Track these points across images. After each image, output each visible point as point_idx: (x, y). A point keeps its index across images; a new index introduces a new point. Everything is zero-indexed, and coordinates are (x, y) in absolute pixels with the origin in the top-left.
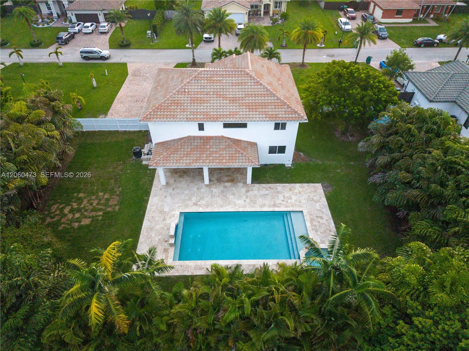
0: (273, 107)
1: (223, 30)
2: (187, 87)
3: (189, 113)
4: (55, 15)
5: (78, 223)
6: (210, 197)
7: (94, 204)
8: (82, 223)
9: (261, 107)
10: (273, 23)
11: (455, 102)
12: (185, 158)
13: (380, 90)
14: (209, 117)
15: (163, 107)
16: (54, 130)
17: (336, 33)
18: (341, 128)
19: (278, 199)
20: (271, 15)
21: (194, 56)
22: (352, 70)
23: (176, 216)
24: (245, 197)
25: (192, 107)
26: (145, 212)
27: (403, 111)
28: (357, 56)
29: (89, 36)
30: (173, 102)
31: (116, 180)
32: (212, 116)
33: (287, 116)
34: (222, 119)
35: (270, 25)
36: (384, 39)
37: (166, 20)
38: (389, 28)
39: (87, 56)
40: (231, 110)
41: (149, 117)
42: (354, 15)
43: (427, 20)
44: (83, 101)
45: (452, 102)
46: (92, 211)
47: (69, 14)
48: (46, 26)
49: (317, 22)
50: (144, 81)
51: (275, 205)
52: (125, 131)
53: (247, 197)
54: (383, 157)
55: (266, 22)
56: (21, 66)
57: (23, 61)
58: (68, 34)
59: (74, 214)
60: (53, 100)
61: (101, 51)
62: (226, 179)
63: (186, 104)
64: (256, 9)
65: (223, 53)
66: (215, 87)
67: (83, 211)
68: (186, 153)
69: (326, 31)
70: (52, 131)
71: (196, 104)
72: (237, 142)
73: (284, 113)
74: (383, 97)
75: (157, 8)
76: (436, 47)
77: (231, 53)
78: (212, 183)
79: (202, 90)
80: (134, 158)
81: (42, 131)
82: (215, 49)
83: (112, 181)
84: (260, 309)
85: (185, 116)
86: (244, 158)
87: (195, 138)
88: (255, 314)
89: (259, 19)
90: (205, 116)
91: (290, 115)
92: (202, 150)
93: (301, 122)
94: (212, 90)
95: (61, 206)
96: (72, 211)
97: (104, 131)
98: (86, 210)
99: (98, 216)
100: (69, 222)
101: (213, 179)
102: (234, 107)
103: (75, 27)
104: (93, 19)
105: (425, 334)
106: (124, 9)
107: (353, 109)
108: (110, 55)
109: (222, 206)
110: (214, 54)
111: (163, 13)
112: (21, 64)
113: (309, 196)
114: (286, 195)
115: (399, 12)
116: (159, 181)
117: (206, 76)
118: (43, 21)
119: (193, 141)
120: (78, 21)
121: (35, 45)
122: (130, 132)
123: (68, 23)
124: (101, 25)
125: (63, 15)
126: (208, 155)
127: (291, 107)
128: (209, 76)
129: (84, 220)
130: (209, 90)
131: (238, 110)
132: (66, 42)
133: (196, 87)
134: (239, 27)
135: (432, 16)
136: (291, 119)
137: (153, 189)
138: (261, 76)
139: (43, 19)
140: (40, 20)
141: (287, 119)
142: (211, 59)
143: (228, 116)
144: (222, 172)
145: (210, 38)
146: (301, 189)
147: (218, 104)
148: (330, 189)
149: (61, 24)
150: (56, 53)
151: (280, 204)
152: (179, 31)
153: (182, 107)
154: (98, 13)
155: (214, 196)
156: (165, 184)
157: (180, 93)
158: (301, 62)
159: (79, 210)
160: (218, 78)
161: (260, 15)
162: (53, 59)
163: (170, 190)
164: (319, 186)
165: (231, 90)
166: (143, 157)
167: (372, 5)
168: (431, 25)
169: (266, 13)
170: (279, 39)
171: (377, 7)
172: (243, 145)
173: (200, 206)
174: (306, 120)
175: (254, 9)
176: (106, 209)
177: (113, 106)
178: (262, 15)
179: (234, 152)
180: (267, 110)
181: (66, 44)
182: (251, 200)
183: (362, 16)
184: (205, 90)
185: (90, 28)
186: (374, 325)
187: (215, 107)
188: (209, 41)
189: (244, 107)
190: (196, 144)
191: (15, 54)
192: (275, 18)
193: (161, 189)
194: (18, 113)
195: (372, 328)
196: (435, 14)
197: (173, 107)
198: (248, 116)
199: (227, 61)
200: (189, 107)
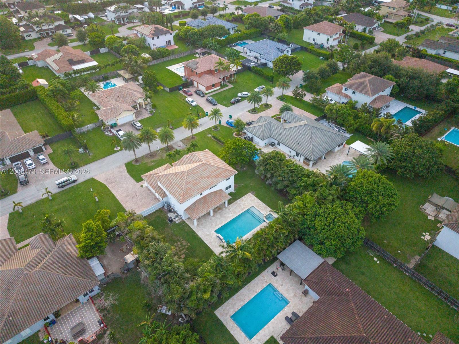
0: (224, 173)
2: (187, 180)
3: (196, 191)
6: (218, 220)
9: (219, 175)
11: (271, 137)
12: (204, 209)
15: (185, 194)
17: (191, 109)
19: (242, 206)
20: (144, 107)
21: (136, 157)
23: (213, 233)
25: (196, 188)
32: (206, 188)
35: (150, 115)
38: (213, 96)
39: (63, 185)
40: (211, 181)
42: (190, 93)
43: (227, 84)
46: (180, 251)
51: (243, 209)
53: (231, 212)
55: (146, 114)
62: (217, 210)
66: (198, 175)
68: (202, 207)
73: (228, 173)
76: (241, 101)
78: (215, 214)
79: (194, 179)
80: (170, 223)
87: (201, 199)
93: (235, 174)
99: (185, 251)
109: (226, 220)
111: (75, 132)
113: (250, 199)
114: (243, 203)
115: (213, 86)
121: (5, 195)
124: (41, 158)
126: (211, 203)
127: (229, 170)
128: (192, 171)
129: (181, 256)
130: (196, 177)
131: (213, 180)
133: (191, 179)
135: (227, 81)
136: (231, 175)
138: (209, 162)
143: (211, 184)
146: (246, 198)
148: (254, 193)
154: (28, 150)
155: (219, 218)
156: (197, 225)
158: (191, 136)
160: (196, 171)
163: (201, 226)
164: (250, 193)
166: (174, 220)
167: (194, 82)
168: (231, 87)
174: (237, 172)
176: (185, 248)
178: (139, 109)
180: (222, 175)
182: (233, 212)
183: (195, 92)
189: (214, 178)
191: (16, 207)
192: (147, 108)
197: (189, 192)
198: (218, 181)
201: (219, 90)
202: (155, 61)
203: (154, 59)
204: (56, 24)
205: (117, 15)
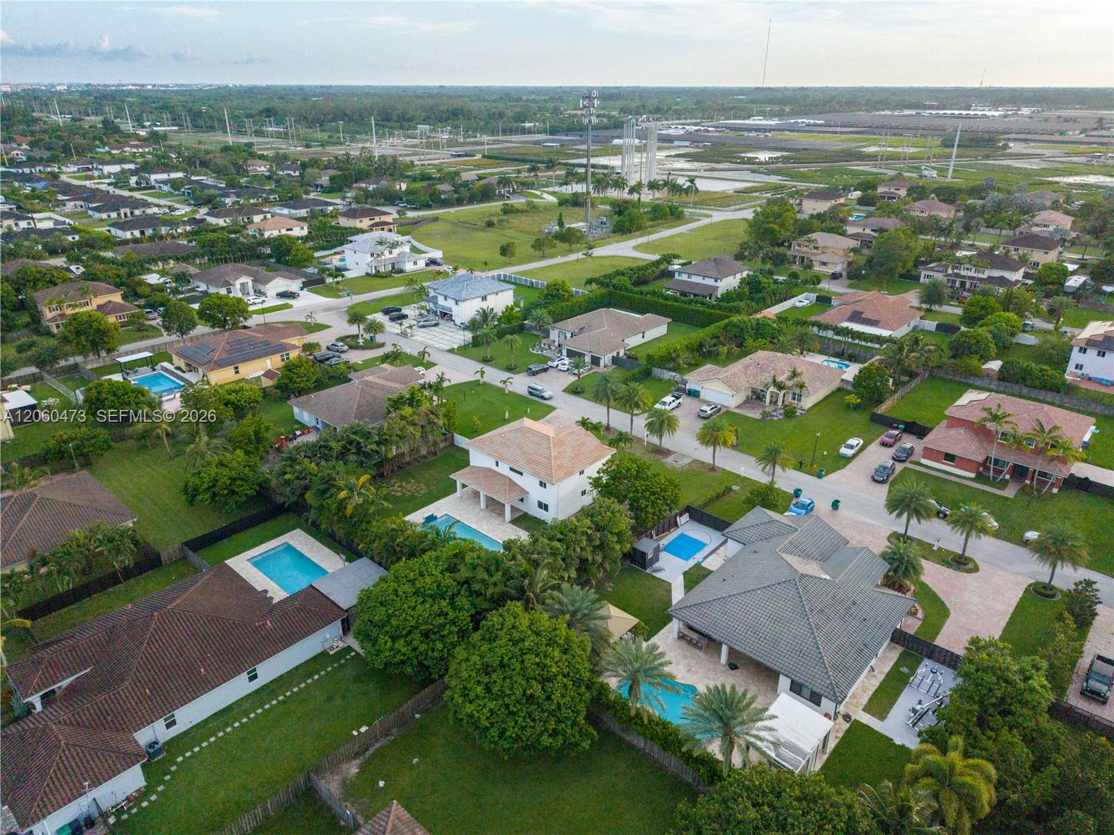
0: (543, 467)
4: (557, 343)
6: (473, 515)
7: (413, 488)
9: (535, 464)
10: (765, 417)
29: (561, 373)
30: (490, 440)
35: (760, 417)
39: (531, 392)
46: (408, 491)
48: (539, 352)
55: (760, 413)
61: (546, 391)
62: (498, 511)
67: (404, 488)
72: (513, 485)
73: (545, 474)
75: (647, 363)
78: (486, 509)
83: (436, 481)
87: (491, 470)
96: (399, 486)
99: (407, 494)
101: (490, 508)
103: (555, 362)
106: (622, 354)
108: (551, 397)
109: (472, 523)
111: (649, 369)
112: (481, 382)
115: (949, 458)
118: (541, 347)
120: (567, 356)
121: (509, 369)
127: (552, 472)
129: (399, 493)
132: (534, 374)
133: (511, 436)
135: (1027, 482)
138: (562, 445)
139: (544, 345)
149: (554, 354)
150: (506, 382)
154: (585, 353)
156: (459, 496)
158: (712, 464)
160: (530, 435)
163: (458, 501)
165: (529, 446)
168: (1001, 493)
169: (774, 402)
172: (515, 488)
173: (461, 517)
176: (415, 493)
178: (767, 403)
180: (537, 467)
185: (566, 366)
193: (454, 498)
201: (965, 478)
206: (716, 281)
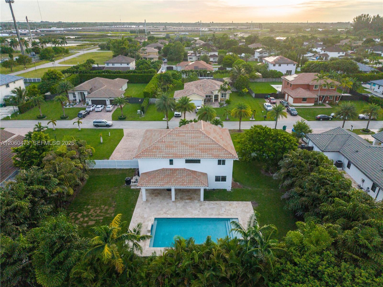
0: (217, 150)
1: (187, 109)
2: (163, 139)
3: (164, 154)
4: (78, 101)
5: (86, 224)
6: (175, 209)
7: (98, 213)
8: (89, 224)
9: (209, 150)
10: (221, 106)
11: (339, 152)
12: (160, 181)
13: (285, 143)
14: (176, 155)
15: (148, 150)
16: (79, 163)
17: (263, 112)
18: (264, 167)
19: (222, 210)
20: (219, 101)
21: (168, 125)
22: (266, 130)
23: (152, 220)
24: (199, 209)
25: (166, 150)
26: (131, 218)
27: (297, 153)
28: (276, 125)
29: (99, 113)
30: (155, 147)
31: (113, 198)
32: (178, 155)
33: (225, 156)
34: (184, 157)
35: (219, 107)
36: (295, 115)
37: (150, 104)
38: (298, 109)
39: (97, 125)
40: (191, 152)
41: (139, 156)
42: (275, 101)
43: (324, 104)
44: (94, 150)
45: (337, 152)
46: (96, 216)
47: (87, 100)
48: (71, 107)
49: (247, 105)
50: (134, 139)
51: (219, 215)
52: (120, 169)
53: (200, 209)
54: (287, 181)
55: (216, 105)
56: (53, 130)
57: (56, 127)
58: (86, 111)
59: (84, 218)
60: (81, 146)
61: (107, 121)
62: (186, 197)
63: (162, 149)
64: (209, 98)
65: (186, 121)
66: (181, 139)
67: (90, 216)
68: (161, 178)
69: (255, 111)
70: (78, 163)
71: (169, 149)
72: (194, 172)
73: (223, 154)
74: (287, 146)
75: (145, 97)
76: (331, 120)
77: (191, 121)
78: (177, 200)
79: (173, 141)
80: (126, 185)
81: (73, 163)
82: (182, 120)
83: (110, 199)
84: (205, 260)
85: (162, 155)
86: (198, 182)
87: (167, 169)
88: (201, 263)
89: (212, 103)
90: (174, 155)
91: (227, 156)
92: (171, 176)
93: (235, 160)
94: (179, 141)
95: (75, 214)
96: (83, 216)
97: (106, 169)
98: (92, 216)
99: (100, 220)
100: (80, 223)
101: (177, 198)
102: (193, 150)
103: (90, 108)
104: (103, 103)
105: (302, 267)
106: (123, 97)
107: (269, 153)
108: (112, 124)
109: (183, 214)
110: (180, 123)
111: (149, 100)
112: (54, 129)
113: (242, 209)
114: (227, 208)
115: (304, 100)
116: (142, 198)
117: (175, 133)
118: (69, 104)
119: (165, 171)
120: (92, 104)
121: (63, 118)
122: (123, 169)
123: (85, 105)
124: (108, 106)
125: (83, 100)
126: (175, 180)
127: (227, 151)
128: (177, 133)
129: (90, 222)
130: (177, 141)
131: (194, 152)
132: (84, 116)
133: (169, 139)
134: (198, 108)
135: (327, 102)
136: (228, 157)
137: (137, 203)
138: (209, 133)
139: (70, 103)
140: (68, 104)
141: (226, 157)
142: (179, 125)
143: (188, 155)
144: (184, 193)
145: (179, 115)
146: (237, 205)
147: (183, 149)
148: (257, 205)
149: (82, 106)
150: (79, 122)
151: (223, 213)
152: (159, 110)
153: (160, 150)
154: (106, 99)
155: (178, 208)
156: (145, 200)
157: (159, 142)
158: (239, 129)
159: (87, 216)
160: (183, 134)
161: (212, 101)
162: (76, 126)
163: (149, 204)
164: (249, 203)
165: (190, 141)
166: (132, 184)
167: (286, 95)
168: (327, 107)
169: (216, 100)
170: (224, 115)
171: (289, 97)
172: (198, 174)
173: (168, 214)
174: (237, 158)
175: (208, 98)
176: (105, 215)
177: (113, 154)
178: (213, 101)
179: (192, 178)
180: (213, 152)
181: (84, 117)
182: (203, 211)
183: (280, 102)
184: (175, 141)
185: (100, 108)
186: (274, 270)
187: (181, 150)
188: (178, 116)
189: (198, 150)
190: (167, 173)
191: (51, 123)
192: (222, 103)
193: (142, 204)
194: (62, 151)
195: (273, 271)
196: (329, 101)
197: (154, 150)
198: (201, 155)
199: (189, 125)
200: (164, 150)
201: (311, 106)
202: (264, 79)
203: (263, 77)
204: (212, 53)
205: (261, 55)
206: (128, 64)
